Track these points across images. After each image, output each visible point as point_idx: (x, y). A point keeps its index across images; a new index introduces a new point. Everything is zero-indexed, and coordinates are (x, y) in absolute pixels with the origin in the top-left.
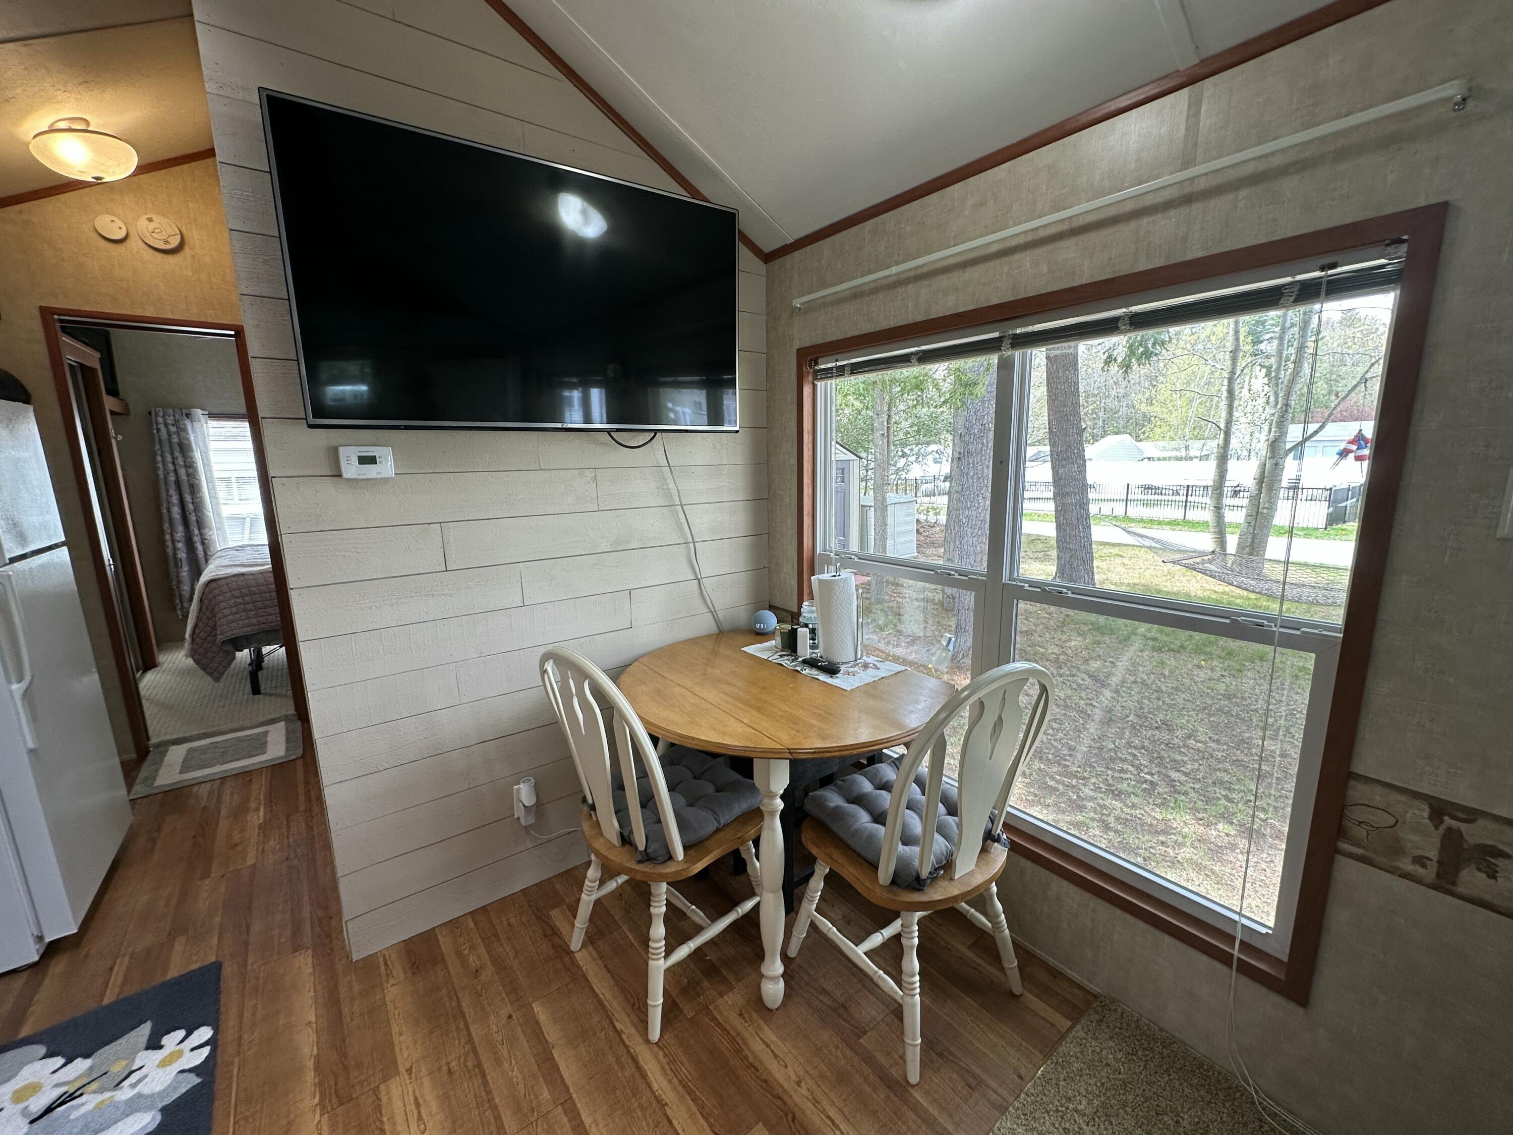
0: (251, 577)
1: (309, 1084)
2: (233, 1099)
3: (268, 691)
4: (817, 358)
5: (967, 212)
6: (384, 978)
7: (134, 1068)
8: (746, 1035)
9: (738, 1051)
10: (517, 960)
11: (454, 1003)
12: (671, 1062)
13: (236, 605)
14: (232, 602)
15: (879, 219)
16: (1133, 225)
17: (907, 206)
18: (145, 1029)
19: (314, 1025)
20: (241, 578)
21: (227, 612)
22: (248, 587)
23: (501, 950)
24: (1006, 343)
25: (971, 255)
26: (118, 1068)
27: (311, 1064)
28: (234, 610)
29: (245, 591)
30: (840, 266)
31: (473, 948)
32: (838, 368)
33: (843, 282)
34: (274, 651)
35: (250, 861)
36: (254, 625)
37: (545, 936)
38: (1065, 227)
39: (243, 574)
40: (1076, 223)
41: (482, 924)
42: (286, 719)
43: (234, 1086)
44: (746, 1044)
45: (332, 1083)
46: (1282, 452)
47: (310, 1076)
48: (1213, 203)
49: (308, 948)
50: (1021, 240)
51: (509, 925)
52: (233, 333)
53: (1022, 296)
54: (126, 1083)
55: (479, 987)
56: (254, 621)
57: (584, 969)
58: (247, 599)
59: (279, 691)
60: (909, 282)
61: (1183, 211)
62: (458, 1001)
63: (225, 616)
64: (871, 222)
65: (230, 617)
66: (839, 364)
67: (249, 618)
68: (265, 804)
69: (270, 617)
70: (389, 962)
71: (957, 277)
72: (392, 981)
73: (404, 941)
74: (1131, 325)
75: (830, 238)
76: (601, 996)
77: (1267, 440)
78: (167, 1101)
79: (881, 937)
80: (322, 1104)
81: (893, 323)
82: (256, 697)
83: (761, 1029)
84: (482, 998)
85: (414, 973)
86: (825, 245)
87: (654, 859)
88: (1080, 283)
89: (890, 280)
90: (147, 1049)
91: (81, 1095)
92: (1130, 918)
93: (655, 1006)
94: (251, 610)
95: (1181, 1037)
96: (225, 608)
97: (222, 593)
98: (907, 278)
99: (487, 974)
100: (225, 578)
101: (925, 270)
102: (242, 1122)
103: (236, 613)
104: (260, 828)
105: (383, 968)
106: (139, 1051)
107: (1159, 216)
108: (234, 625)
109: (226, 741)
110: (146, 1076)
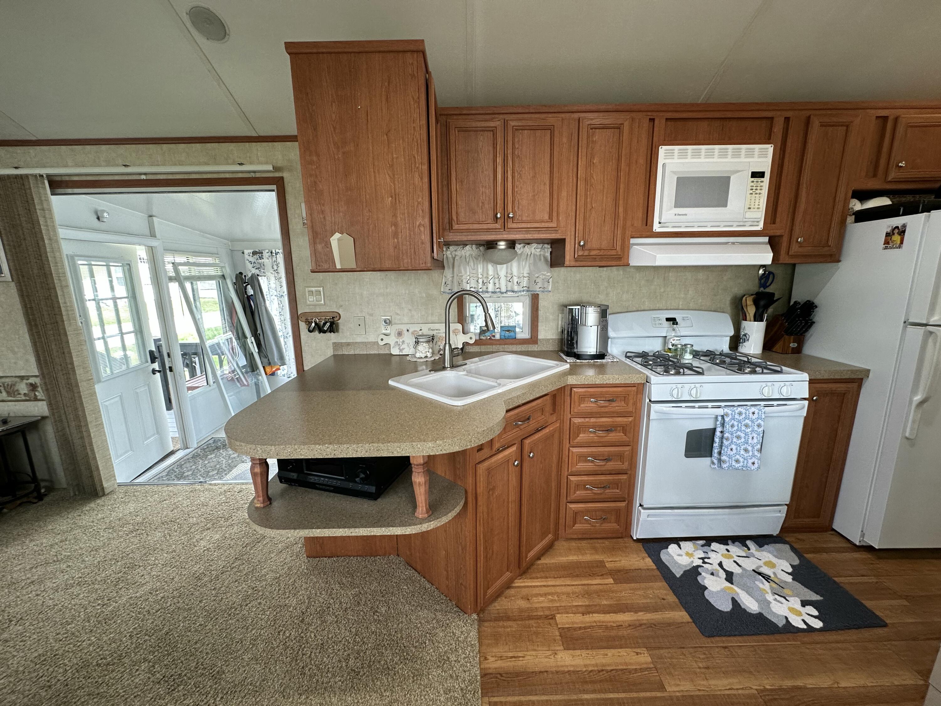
1: (781, 682)
2: (768, 643)
7: (787, 598)
18: (816, 597)
19: (836, 686)
26: (786, 592)
27: (799, 683)
43: (778, 643)
45: (783, 696)
47: (788, 683)
54: (777, 596)
78: (766, 614)
80: (765, 690)
90: (801, 601)
91: (769, 582)
102: (752, 649)
106: (799, 598)
110: (782, 603)
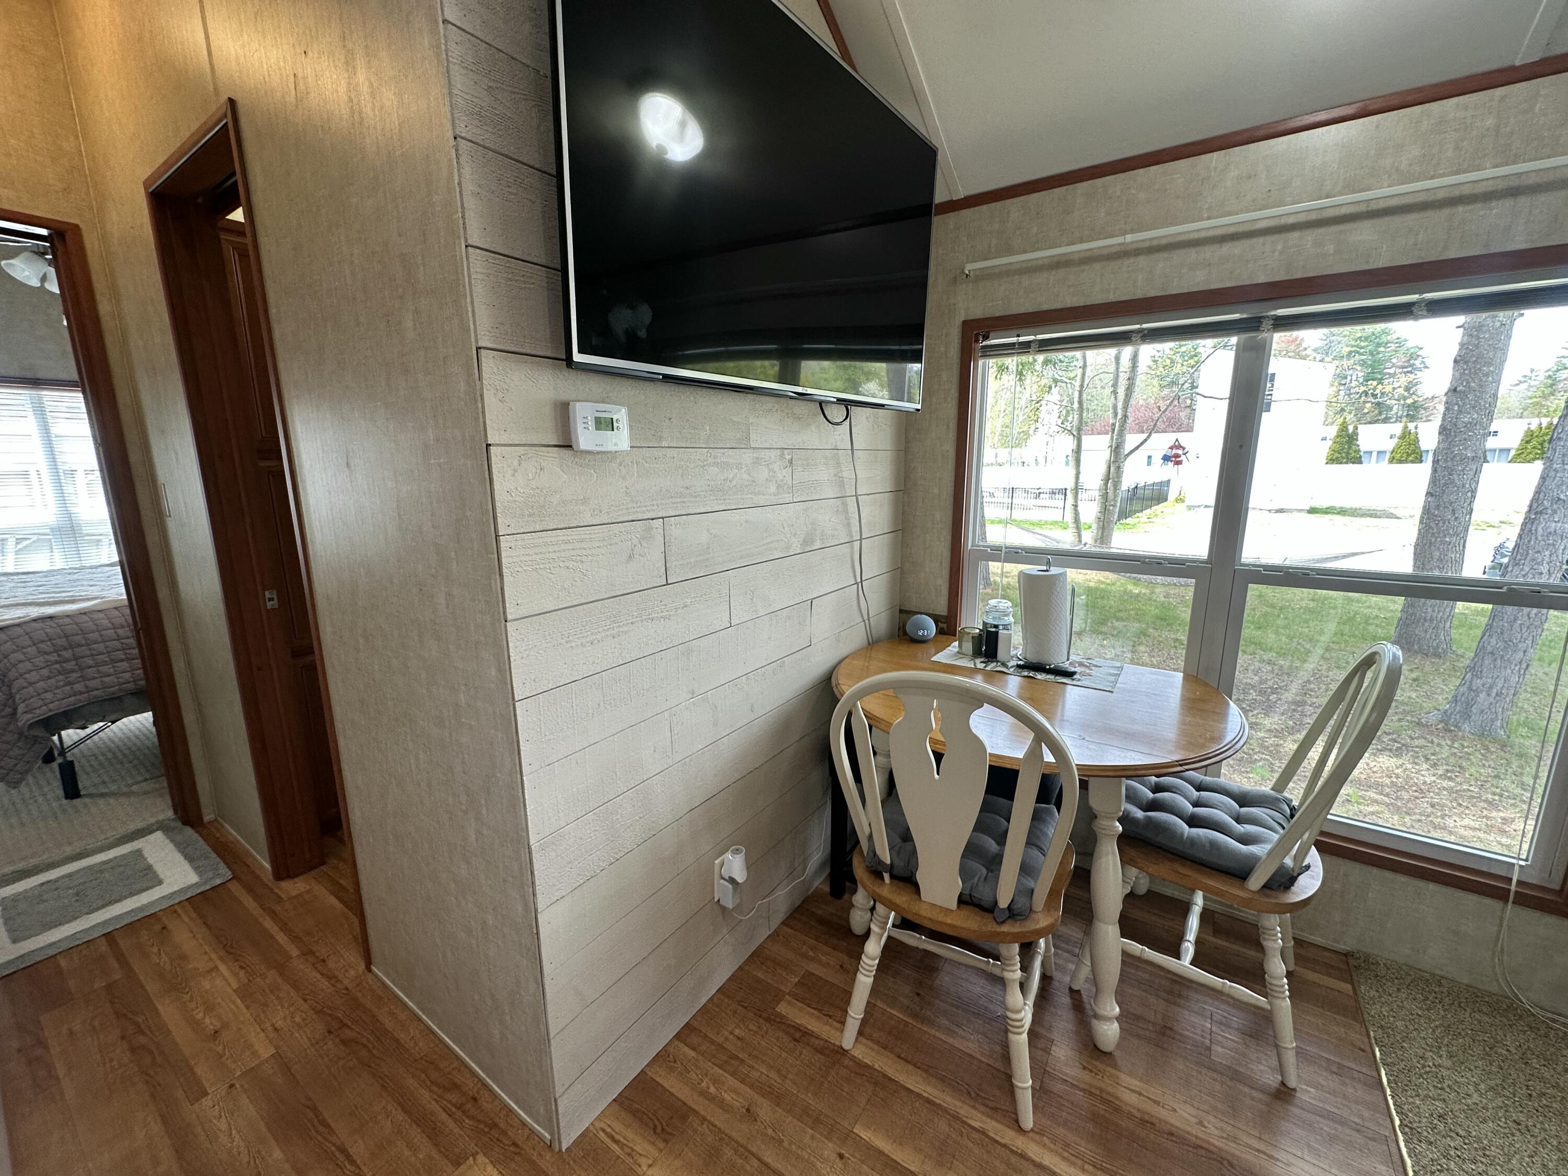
0: (67, 620)
3: (93, 790)
4: (989, 332)
5: (1229, 184)
6: (628, 1160)
8: (1110, 1089)
9: (1117, 1109)
10: (787, 1081)
11: (755, 1163)
12: (1067, 1145)
13: (48, 664)
14: (40, 661)
15: (1099, 182)
16: (1446, 211)
17: (1141, 171)
20: (49, 623)
21: (33, 676)
22: (66, 637)
23: (757, 1074)
24: (1267, 324)
25: (1232, 230)
28: (45, 672)
29: (62, 642)
30: (1035, 230)
31: (716, 1081)
32: (1021, 344)
33: (1038, 249)
34: (101, 730)
35: (266, 1051)
36: (81, 693)
37: (795, 1040)
38: (1362, 208)
39: (51, 617)
40: (1374, 206)
41: (704, 1048)
42: (162, 826)
44: (1117, 1098)
46: (1122, 457)
48: (1542, 198)
49: (474, 1155)
50: (1302, 218)
51: (738, 1038)
52: (44, 232)
53: (1299, 275)
55: (770, 1131)
56: (79, 687)
57: (876, 1066)
58: (67, 654)
59: (114, 788)
60: (1139, 254)
61: (1508, 203)
62: (759, 1160)
63: (31, 684)
64: (1085, 184)
65: (41, 684)
66: (1022, 339)
67: (70, 684)
68: (221, 959)
69: (106, 679)
70: (617, 1137)
71: (1209, 253)
72: (644, 1162)
73: (614, 1100)
74: (1428, 310)
75: (1022, 198)
76: (925, 1095)
77: (1111, 446)
79: (1189, 944)
81: (1112, 297)
82: (77, 802)
83: (1118, 1077)
84: (786, 1144)
85: (666, 1141)
86: (1014, 205)
87: (1018, 915)
88: (1375, 267)
89: (1113, 250)
92: (1388, 874)
93: (1023, 1088)
94: (73, 671)
95: (1442, 973)
96: (29, 672)
97: (20, 648)
98: (1138, 249)
99: (765, 1109)
100: (18, 625)
101: (1164, 242)
103: (49, 678)
104: (243, 998)
105: (614, 1147)
107: (1479, 205)
108: (49, 696)
109: (70, 876)
